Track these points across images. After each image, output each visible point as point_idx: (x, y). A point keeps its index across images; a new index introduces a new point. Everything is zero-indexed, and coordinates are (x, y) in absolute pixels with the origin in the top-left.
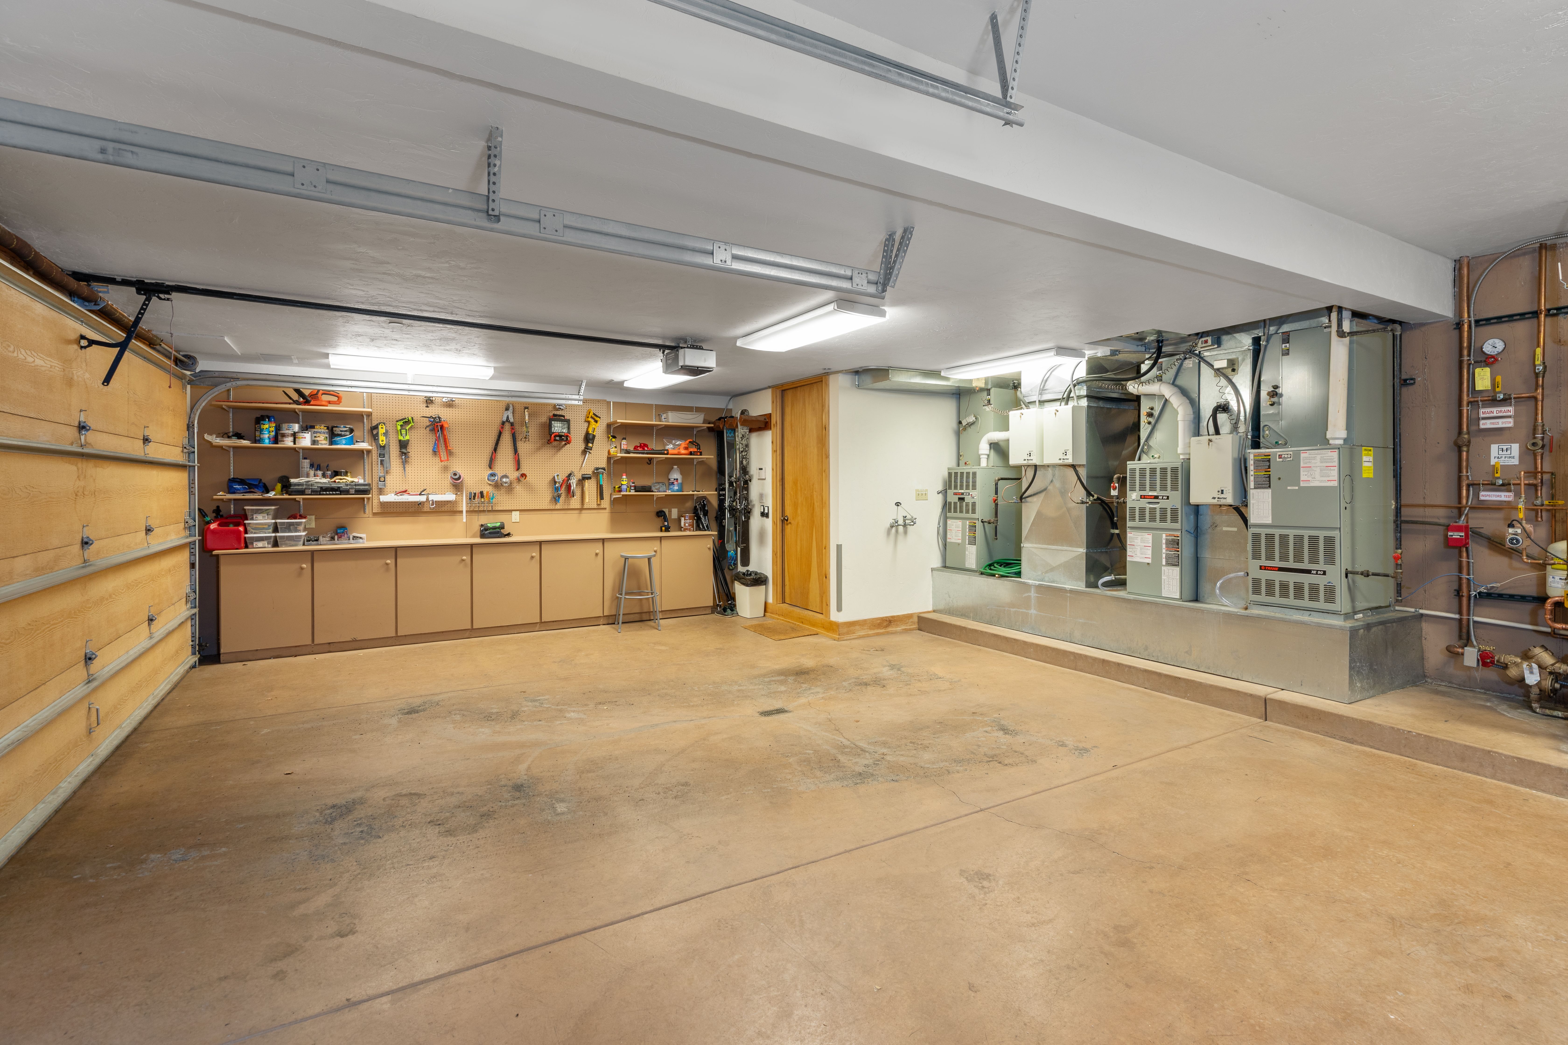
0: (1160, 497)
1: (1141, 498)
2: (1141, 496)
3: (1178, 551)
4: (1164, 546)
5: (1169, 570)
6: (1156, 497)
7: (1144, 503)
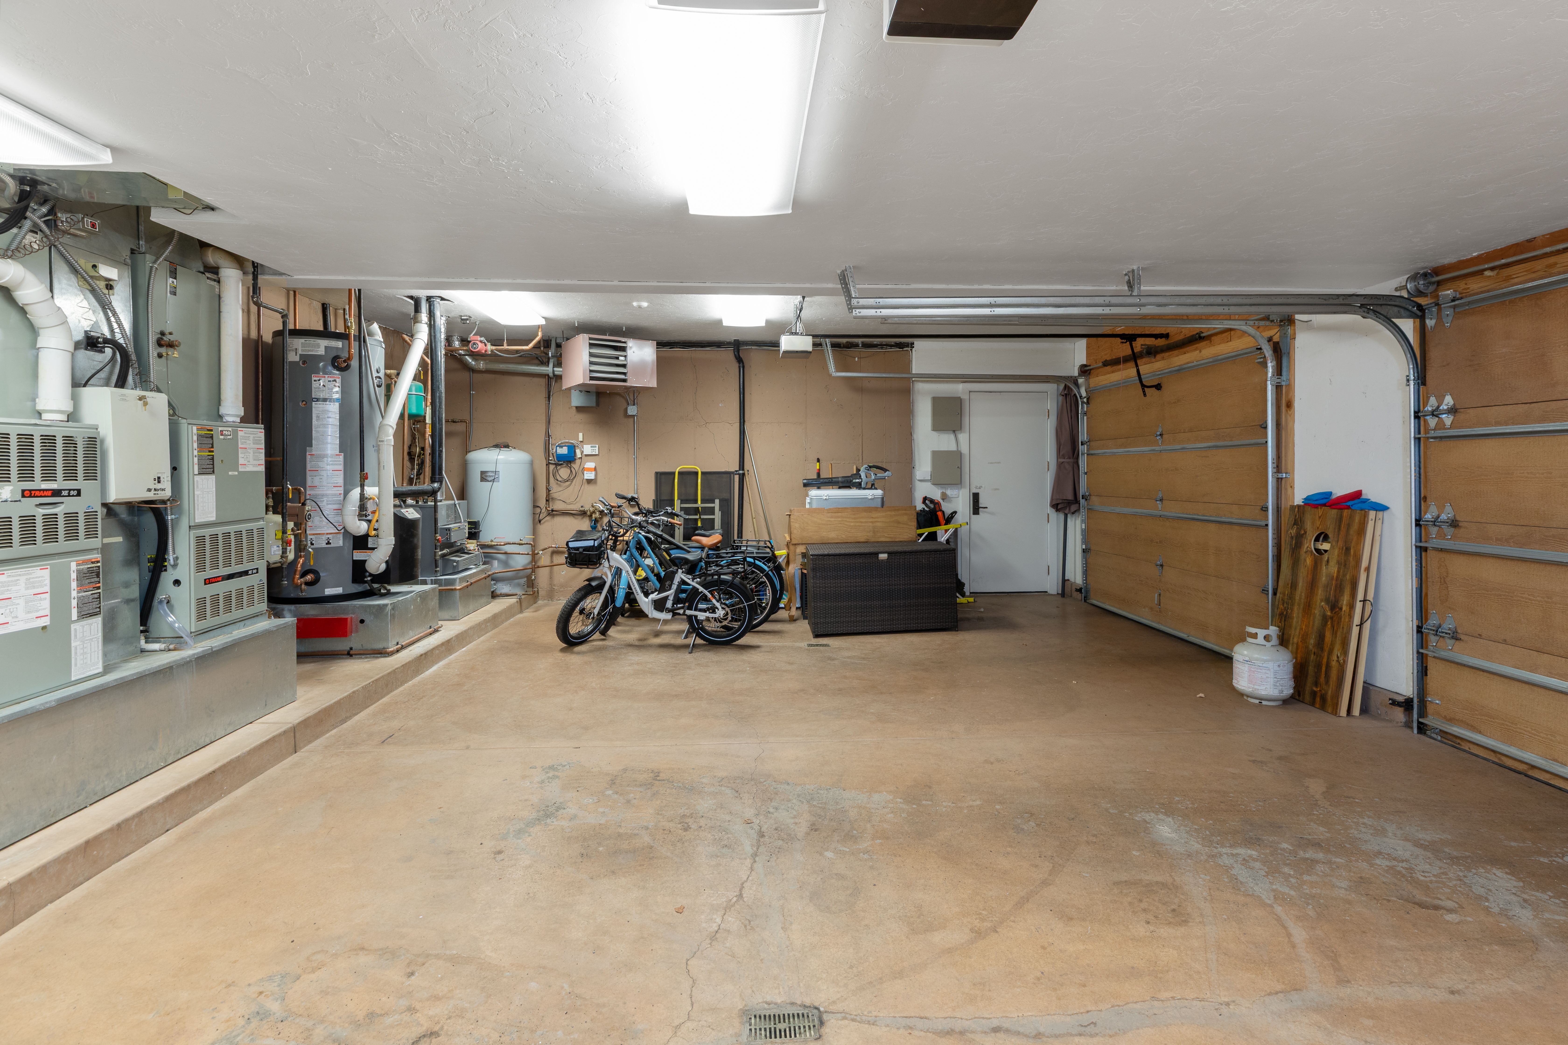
0: (65, 493)
1: (23, 496)
2: (23, 491)
3: (99, 588)
4: (74, 585)
5: (83, 626)
6: (57, 493)
7: (29, 506)
